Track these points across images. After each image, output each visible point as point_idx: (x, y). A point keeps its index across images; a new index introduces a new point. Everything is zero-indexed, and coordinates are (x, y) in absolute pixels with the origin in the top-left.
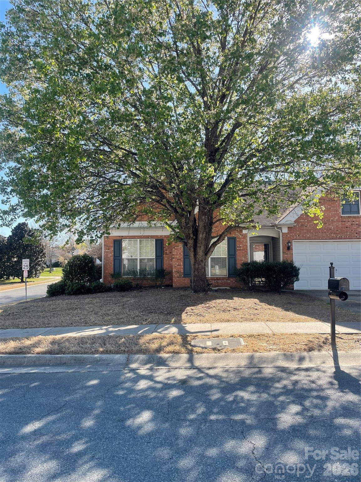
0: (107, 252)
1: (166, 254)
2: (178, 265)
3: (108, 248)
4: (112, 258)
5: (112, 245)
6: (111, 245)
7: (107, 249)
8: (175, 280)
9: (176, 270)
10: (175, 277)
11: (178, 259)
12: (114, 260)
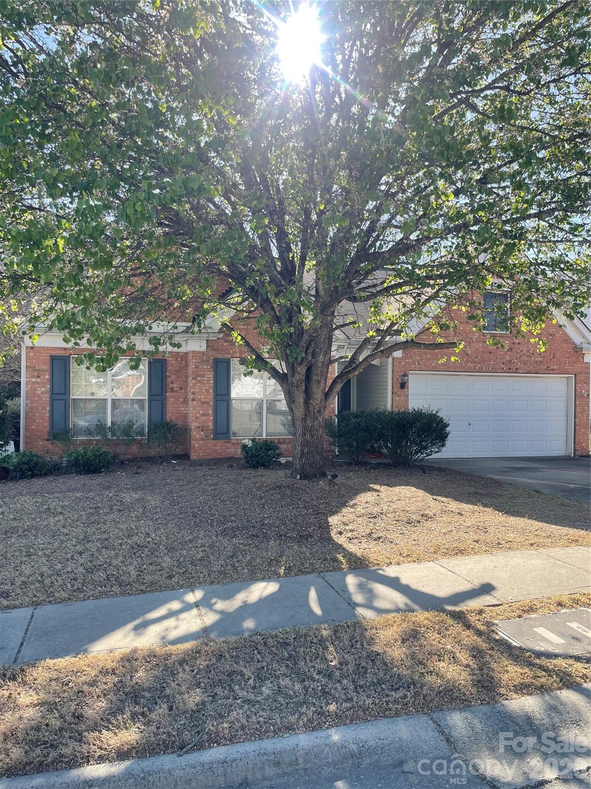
0: (35, 383)
1: (172, 390)
2: (202, 415)
3: (36, 374)
4: (46, 397)
5: (47, 367)
6: (44, 367)
7: (33, 377)
8: (195, 444)
9: (197, 424)
10: (197, 440)
11: (202, 403)
12: (52, 401)
